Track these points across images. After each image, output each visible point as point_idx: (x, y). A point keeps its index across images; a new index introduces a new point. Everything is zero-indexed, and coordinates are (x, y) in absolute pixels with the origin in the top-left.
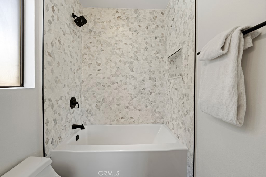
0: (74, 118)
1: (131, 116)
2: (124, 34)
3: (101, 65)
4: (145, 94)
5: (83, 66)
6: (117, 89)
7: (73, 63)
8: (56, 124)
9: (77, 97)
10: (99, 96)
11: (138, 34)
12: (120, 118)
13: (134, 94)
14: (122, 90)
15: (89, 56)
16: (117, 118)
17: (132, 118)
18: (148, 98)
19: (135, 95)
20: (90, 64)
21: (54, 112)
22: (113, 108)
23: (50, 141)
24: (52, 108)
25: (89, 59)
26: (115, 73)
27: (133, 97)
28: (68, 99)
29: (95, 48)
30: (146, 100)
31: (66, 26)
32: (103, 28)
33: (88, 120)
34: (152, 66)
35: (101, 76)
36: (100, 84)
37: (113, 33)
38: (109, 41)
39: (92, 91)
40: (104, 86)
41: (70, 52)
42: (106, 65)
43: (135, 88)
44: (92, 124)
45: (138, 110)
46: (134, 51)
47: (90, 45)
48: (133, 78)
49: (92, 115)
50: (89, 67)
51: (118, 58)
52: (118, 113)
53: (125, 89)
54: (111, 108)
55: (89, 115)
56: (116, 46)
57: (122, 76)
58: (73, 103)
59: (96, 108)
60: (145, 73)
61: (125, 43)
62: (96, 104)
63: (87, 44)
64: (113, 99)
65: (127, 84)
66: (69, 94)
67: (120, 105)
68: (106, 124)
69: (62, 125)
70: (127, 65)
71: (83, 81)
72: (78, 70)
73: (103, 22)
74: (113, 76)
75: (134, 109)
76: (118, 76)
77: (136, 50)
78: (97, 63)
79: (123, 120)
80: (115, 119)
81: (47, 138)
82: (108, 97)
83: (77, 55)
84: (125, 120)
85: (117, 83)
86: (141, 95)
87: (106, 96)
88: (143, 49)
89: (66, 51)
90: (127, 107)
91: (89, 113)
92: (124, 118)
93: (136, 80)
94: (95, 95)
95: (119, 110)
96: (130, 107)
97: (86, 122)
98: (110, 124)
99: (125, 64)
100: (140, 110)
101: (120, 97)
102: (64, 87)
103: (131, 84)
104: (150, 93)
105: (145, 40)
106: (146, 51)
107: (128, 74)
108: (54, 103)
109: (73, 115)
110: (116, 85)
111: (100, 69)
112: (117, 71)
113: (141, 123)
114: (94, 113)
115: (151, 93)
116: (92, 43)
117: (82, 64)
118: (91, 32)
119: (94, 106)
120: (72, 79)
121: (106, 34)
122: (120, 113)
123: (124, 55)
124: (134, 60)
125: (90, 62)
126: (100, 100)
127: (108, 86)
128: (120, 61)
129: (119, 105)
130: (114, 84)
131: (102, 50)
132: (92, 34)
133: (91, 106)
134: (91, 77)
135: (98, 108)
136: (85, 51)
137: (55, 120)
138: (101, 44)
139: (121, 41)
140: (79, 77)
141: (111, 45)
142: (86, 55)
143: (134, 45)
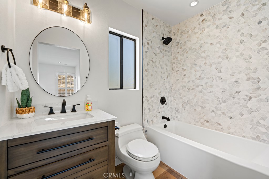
0: (164, 112)
1: (218, 122)
2: (210, 35)
3: (187, 70)
4: (239, 99)
5: (173, 73)
6: (201, 92)
7: (163, 73)
8: (150, 111)
9: (167, 97)
10: (184, 98)
11: (228, 28)
12: (204, 121)
13: (222, 98)
14: (207, 92)
15: (177, 65)
16: (202, 121)
17: (219, 124)
18: (245, 104)
19: (224, 99)
20: (177, 71)
21: (149, 104)
22: (197, 110)
23: (146, 120)
24: (148, 102)
25: (177, 67)
26: (200, 76)
27: (221, 101)
28: (159, 98)
29: (181, 57)
30: (241, 106)
31: (157, 49)
32: (188, 37)
33: (176, 116)
34: (251, 63)
35: (186, 80)
36: (186, 87)
37: (198, 38)
38: (193, 47)
39: (179, 93)
40: (189, 89)
41: (161, 65)
42: (191, 69)
43: (224, 91)
44: (179, 120)
45: (228, 117)
46: (223, 49)
47: (177, 55)
48: (221, 80)
49: (179, 113)
50: (177, 73)
51: (203, 61)
52: (202, 115)
53: (210, 92)
54: (195, 109)
55: (176, 112)
56: (201, 50)
57: (207, 79)
58: (163, 101)
59: (182, 108)
60: (240, 73)
61: (211, 44)
62: (182, 104)
63: (175, 55)
64: (198, 101)
65: (213, 86)
66: (160, 94)
67: (205, 108)
68: (190, 123)
69: (154, 114)
70: (214, 66)
71: (172, 85)
72: (168, 77)
73: (188, 32)
74: (197, 79)
75: (222, 115)
76: (203, 79)
77: (226, 47)
78: (183, 69)
79: (207, 124)
80: (200, 121)
81: (145, 118)
82: (193, 99)
83: (167, 66)
84: (210, 125)
85: (202, 86)
86: (233, 100)
87: (191, 98)
88: (236, 44)
89: (157, 66)
90: (213, 111)
91: (177, 111)
92: (209, 122)
93: (226, 82)
94: (181, 96)
95: (203, 112)
96: (217, 111)
97: (174, 117)
98: (194, 125)
99: (211, 65)
100: (231, 118)
101: (205, 100)
102: (156, 90)
103: (218, 86)
104: (248, 98)
105: (239, 31)
106: (241, 45)
107: (214, 76)
108: (149, 99)
109: (163, 109)
110: (200, 88)
111: (186, 74)
112: (201, 74)
113: (232, 134)
114: (180, 112)
115: (250, 98)
116: (179, 53)
117: (171, 72)
118: (178, 44)
119: (180, 105)
120: (162, 84)
121: (191, 41)
122: (205, 116)
123: (210, 57)
124: (223, 59)
125: (177, 69)
126: (185, 101)
127: (193, 89)
128: (205, 64)
129: (203, 108)
130: (198, 87)
131: (187, 57)
132: (179, 45)
133: (178, 105)
134: (178, 81)
135: (184, 108)
136: (174, 61)
137: (149, 109)
138: (186, 51)
139: (207, 43)
140: (169, 82)
141: (196, 49)
142: (175, 64)
143: (223, 43)
